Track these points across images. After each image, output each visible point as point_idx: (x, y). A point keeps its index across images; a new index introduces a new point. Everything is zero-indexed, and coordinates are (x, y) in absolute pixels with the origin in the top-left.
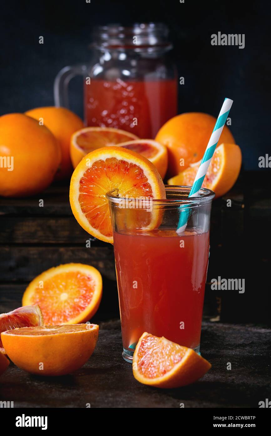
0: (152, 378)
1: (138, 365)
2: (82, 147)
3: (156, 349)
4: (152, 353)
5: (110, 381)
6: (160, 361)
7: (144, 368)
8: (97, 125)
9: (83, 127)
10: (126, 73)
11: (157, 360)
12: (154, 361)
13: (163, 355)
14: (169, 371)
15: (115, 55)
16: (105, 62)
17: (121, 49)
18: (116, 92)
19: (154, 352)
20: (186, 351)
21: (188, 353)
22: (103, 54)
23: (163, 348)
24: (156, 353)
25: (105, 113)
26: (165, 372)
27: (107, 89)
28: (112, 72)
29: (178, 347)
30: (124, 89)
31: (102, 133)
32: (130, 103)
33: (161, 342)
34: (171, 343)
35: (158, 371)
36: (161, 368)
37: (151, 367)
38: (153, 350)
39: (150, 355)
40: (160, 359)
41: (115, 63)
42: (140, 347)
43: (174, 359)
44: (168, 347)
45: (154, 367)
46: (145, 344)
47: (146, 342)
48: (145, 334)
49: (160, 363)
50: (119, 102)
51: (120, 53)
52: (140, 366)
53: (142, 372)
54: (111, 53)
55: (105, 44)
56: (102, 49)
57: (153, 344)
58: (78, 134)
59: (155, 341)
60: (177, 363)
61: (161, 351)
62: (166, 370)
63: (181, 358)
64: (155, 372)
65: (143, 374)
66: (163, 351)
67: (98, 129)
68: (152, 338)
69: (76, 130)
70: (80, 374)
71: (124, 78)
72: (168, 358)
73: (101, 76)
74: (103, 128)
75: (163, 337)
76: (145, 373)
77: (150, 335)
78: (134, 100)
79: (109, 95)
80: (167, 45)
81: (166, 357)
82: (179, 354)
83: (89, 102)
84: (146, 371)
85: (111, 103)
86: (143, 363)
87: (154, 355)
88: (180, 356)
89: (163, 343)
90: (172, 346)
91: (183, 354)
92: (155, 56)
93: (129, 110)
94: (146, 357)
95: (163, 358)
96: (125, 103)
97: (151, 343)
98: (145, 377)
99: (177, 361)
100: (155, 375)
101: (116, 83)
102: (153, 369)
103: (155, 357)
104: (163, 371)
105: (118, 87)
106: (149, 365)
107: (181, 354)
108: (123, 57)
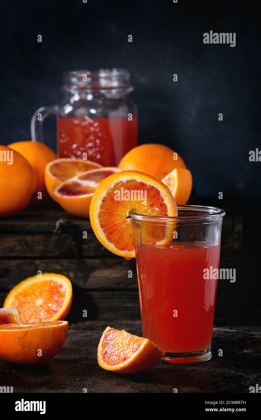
0: (114, 364)
1: (102, 354)
2: (55, 175)
3: (117, 340)
4: (113, 344)
5: (78, 369)
6: (121, 350)
7: (107, 356)
8: (67, 157)
9: (56, 158)
10: (93, 111)
11: (118, 350)
12: (115, 351)
13: (123, 345)
14: (128, 358)
15: (83, 96)
16: (75, 102)
17: (89, 91)
18: (84, 128)
19: (115, 343)
20: (143, 340)
21: (144, 342)
22: (73, 95)
23: (124, 339)
24: (117, 344)
25: (75, 146)
26: (125, 359)
27: (76, 125)
28: (81, 111)
29: (136, 337)
30: (91, 125)
31: (72, 163)
32: (97, 137)
33: (121, 334)
34: (130, 334)
35: (119, 359)
36: (122, 356)
37: (113, 355)
38: (115, 341)
39: (112, 345)
40: (121, 348)
41: (83, 103)
42: (104, 339)
43: (133, 348)
44: (128, 338)
45: (116, 355)
46: (108, 337)
47: (109, 335)
48: (108, 328)
49: (120, 352)
50: (87, 136)
51: (87, 94)
52: (104, 355)
53: (105, 360)
54: (80, 95)
55: (75, 87)
56: (72, 91)
57: (115, 336)
58: (51, 163)
59: (117, 334)
60: (135, 351)
61: (121, 341)
62: (126, 357)
63: (139, 347)
64: (117, 360)
65: (106, 362)
66: (123, 342)
67: (69, 160)
68: (114, 331)
69: (50, 161)
70: (52, 364)
71: (91, 116)
72: (127, 347)
73: (71, 115)
74: (73, 159)
75: (123, 330)
76: (108, 361)
77: (112, 328)
78: (100, 135)
79: (78, 130)
80: (128, 87)
81: (126, 347)
82: (137, 344)
83: (61, 137)
84: (109, 359)
85: (80, 137)
86: (106, 353)
87: (116, 345)
88: (138, 345)
89: (123, 335)
90: (131, 337)
91: (141, 343)
92: (118, 97)
93: (95, 144)
94: (109, 347)
95: (124, 347)
96: (92, 138)
97: (113, 335)
98: (108, 364)
99: (135, 349)
100: (117, 362)
101: (84, 120)
102: (115, 357)
103: (117, 347)
104: (123, 359)
105: (86, 123)
106: (112, 354)
107: (139, 344)
108: (90, 97)
